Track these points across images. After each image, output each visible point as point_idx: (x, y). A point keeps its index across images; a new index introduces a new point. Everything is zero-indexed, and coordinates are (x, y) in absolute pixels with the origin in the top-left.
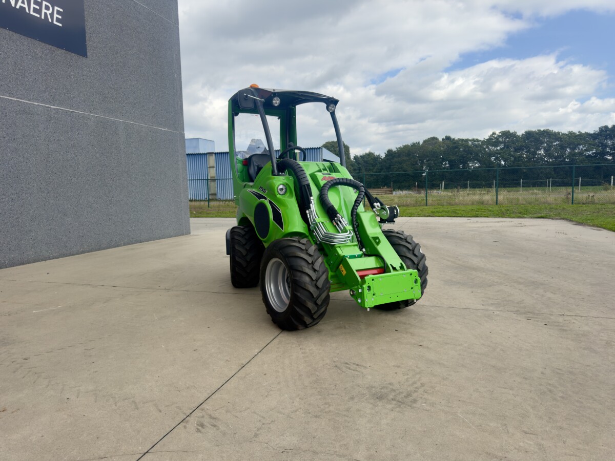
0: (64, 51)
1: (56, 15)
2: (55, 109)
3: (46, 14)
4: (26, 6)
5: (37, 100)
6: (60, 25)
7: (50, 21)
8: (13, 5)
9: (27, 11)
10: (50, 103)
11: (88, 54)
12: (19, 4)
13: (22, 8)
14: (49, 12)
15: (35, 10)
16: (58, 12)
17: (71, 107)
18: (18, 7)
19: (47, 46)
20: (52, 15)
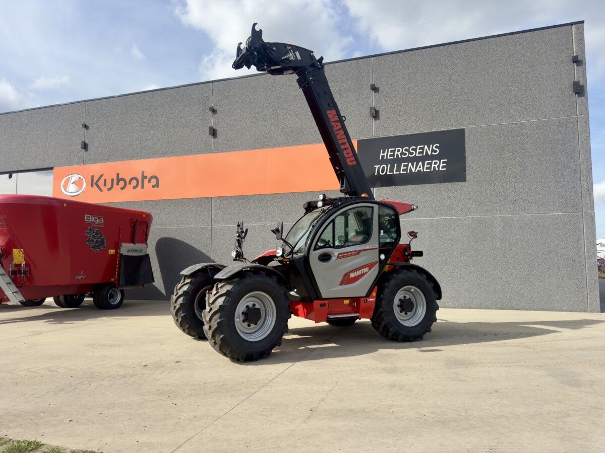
0: (446, 184)
1: (441, 165)
2: (436, 219)
3: (434, 167)
4: (421, 169)
5: (424, 217)
6: (445, 169)
7: (437, 169)
8: (414, 171)
9: (422, 171)
10: (434, 217)
11: (467, 178)
12: (418, 169)
13: (419, 171)
14: (436, 166)
15: (427, 168)
16: (443, 163)
17: (450, 215)
18: (416, 171)
19: (434, 184)
20: (438, 167)
